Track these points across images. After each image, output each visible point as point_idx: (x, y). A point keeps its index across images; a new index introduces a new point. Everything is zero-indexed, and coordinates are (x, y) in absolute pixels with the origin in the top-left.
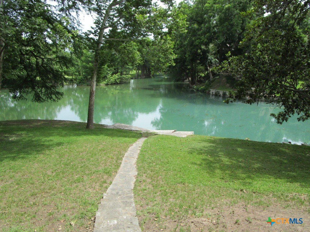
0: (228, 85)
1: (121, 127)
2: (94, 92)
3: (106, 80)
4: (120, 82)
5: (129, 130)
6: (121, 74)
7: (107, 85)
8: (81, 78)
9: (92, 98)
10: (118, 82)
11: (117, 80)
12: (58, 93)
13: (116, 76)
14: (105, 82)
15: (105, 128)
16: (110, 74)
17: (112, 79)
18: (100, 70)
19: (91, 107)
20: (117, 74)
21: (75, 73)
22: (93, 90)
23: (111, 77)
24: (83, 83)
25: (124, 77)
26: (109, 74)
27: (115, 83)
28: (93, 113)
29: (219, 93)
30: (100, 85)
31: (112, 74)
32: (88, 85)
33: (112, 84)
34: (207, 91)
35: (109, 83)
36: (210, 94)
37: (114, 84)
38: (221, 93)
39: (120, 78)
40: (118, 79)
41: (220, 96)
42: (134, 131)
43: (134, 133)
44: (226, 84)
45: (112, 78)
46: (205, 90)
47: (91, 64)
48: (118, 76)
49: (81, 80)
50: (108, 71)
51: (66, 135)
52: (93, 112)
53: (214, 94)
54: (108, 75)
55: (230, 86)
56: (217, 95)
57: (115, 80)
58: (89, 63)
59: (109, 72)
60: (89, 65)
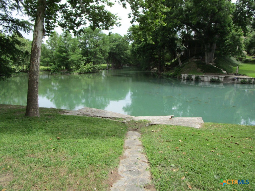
0: (199, 69)
1: (90, 113)
3: (79, 69)
4: (93, 71)
6: (94, 63)
7: (80, 73)
8: (56, 67)
10: (91, 71)
11: (89, 69)
13: (88, 66)
14: (78, 71)
16: (83, 63)
17: (84, 68)
20: (89, 64)
23: (84, 66)
24: (57, 72)
25: (96, 66)
26: (82, 63)
29: (191, 77)
30: (74, 74)
31: (85, 64)
32: (61, 74)
33: (85, 73)
34: (178, 76)
35: (82, 72)
36: (181, 79)
37: (87, 73)
38: (193, 77)
39: (93, 67)
40: (90, 69)
41: (192, 80)
42: (110, 118)
44: (197, 69)
45: (85, 67)
46: (175, 75)
47: (64, 53)
48: (90, 65)
49: (55, 69)
50: (81, 61)
53: (186, 78)
54: (81, 64)
55: (201, 70)
56: (189, 79)
57: (88, 69)
59: (82, 62)
60: (63, 54)
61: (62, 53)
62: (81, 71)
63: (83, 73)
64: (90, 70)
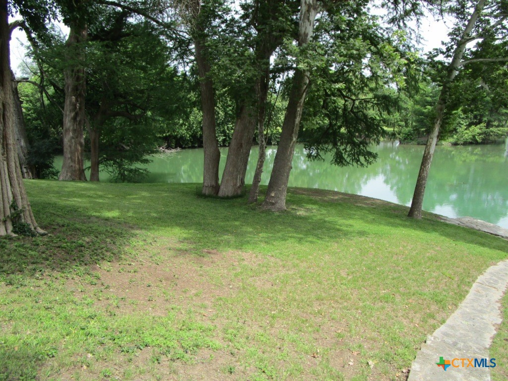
1: (474, 226)
2: (430, 157)
3: (455, 136)
4: (483, 139)
5: (492, 234)
6: (489, 125)
7: (455, 144)
8: (409, 132)
9: (425, 167)
10: (479, 140)
11: (476, 137)
12: (370, 154)
13: (476, 129)
14: (451, 140)
15: (442, 221)
16: (465, 124)
17: (466, 135)
18: (447, 118)
19: (422, 181)
20: (478, 126)
21: (399, 122)
22: (429, 153)
23: (466, 131)
24: (411, 139)
25: (492, 132)
26: (462, 124)
27: (473, 142)
28: (423, 192)
30: (442, 145)
31: (469, 125)
32: (418, 144)
33: (466, 144)
35: (459, 142)
37: (471, 143)
39: (485, 133)
40: (479, 135)
42: (503, 237)
43: (503, 241)
45: (467, 133)
47: (428, 107)
48: (481, 129)
49: (408, 135)
50: (460, 120)
51: (373, 221)
52: (424, 190)
54: (460, 127)
57: (474, 136)
58: (426, 105)
59: (462, 122)
60: (426, 109)
61: (425, 106)
62: (458, 139)
63: (461, 144)
64: (478, 139)
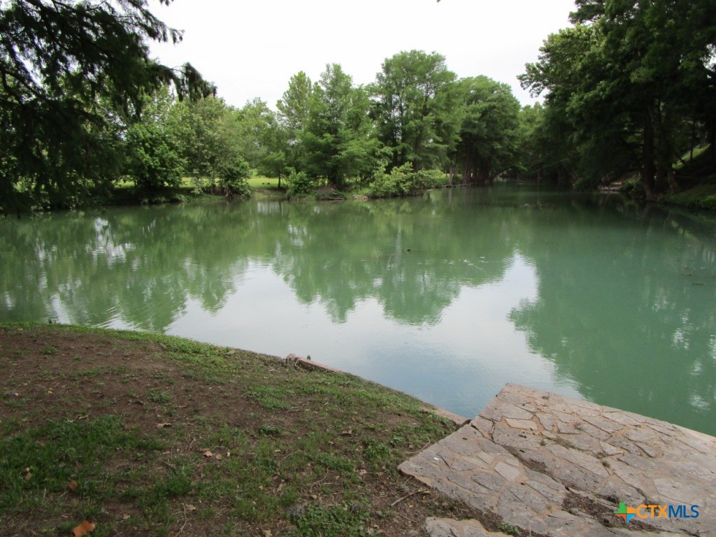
3: (371, 185)
4: (412, 189)
6: (415, 167)
7: (373, 197)
8: (301, 179)
10: (406, 190)
11: (401, 185)
13: (398, 173)
14: (367, 191)
16: (383, 165)
17: (387, 182)
20: (402, 167)
23: (387, 175)
24: (306, 192)
25: (422, 176)
26: (380, 165)
27: (397, 195)
30: (354, 199)
31: (388, 170)
32: (318, 199)
33: (387, 196)
35: (378, 194)
37: (394, 196)
39: (412, 179)
40: (404, 183)
45: (387, 179)
47: (328, 135)
48: (405, 172)
49: (300, 185)
50: (375, 159)
54: (377, 169)
57: (398, 185)
58: (323, 133)
59: (379, 162)
60: (324, 138)
61: (321, 135)
62: (377, 189)
63: (381, 197)
64: (404, 188)
